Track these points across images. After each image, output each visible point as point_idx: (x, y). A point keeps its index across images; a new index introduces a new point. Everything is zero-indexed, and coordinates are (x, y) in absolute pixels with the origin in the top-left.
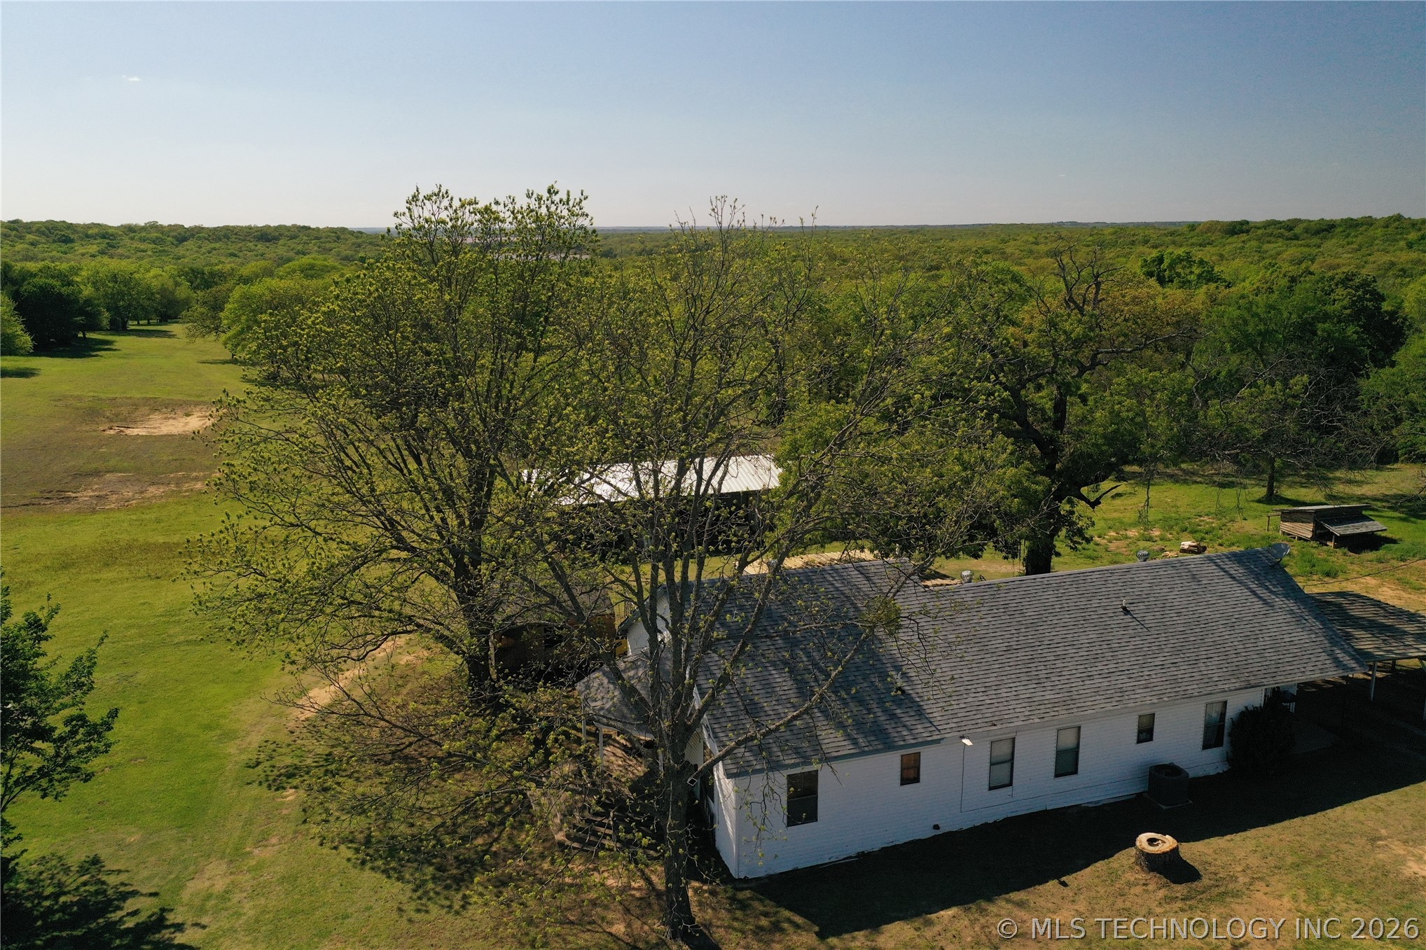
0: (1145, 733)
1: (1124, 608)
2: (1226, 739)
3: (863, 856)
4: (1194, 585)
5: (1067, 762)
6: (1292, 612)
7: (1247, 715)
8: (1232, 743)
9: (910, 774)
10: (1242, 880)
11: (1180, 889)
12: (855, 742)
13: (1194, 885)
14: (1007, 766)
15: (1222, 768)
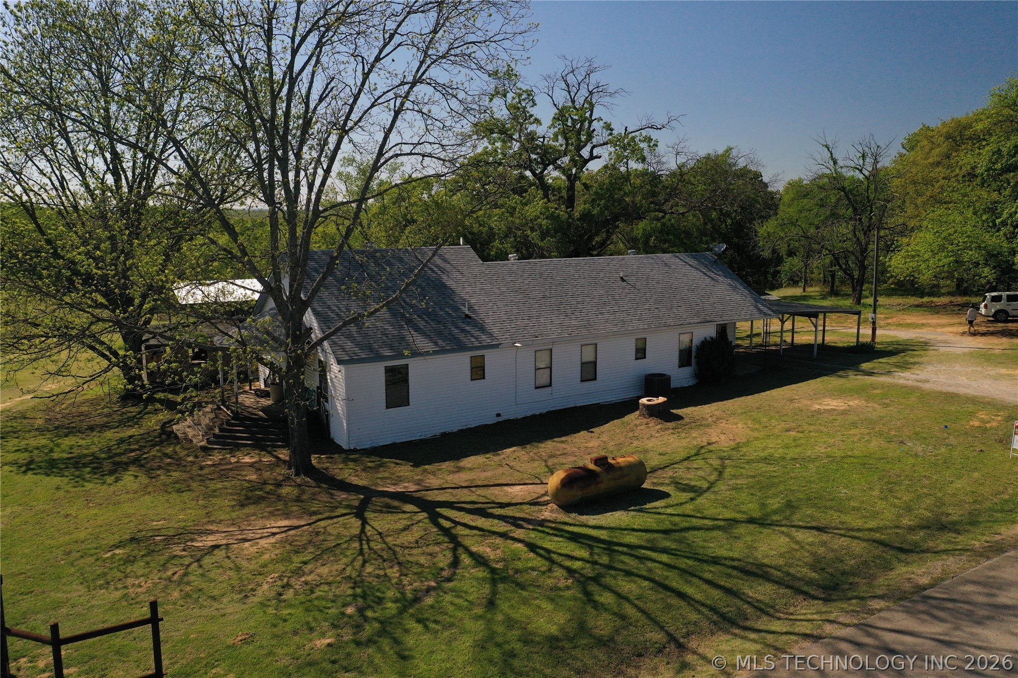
0: (641, 353)
1: (622, 278)
2: (693, 360)
3: (444, 435)
4: (666, 268)
5: (589, 371)
6: (730, 285)
7: (706, 344)
8: (698, 363)
9: (478, 371)
10: (710, 419)
11: (671, 425)
12: (436, 344)
13: (679, 422)
14: (548, 371)
15: (691, 382)
